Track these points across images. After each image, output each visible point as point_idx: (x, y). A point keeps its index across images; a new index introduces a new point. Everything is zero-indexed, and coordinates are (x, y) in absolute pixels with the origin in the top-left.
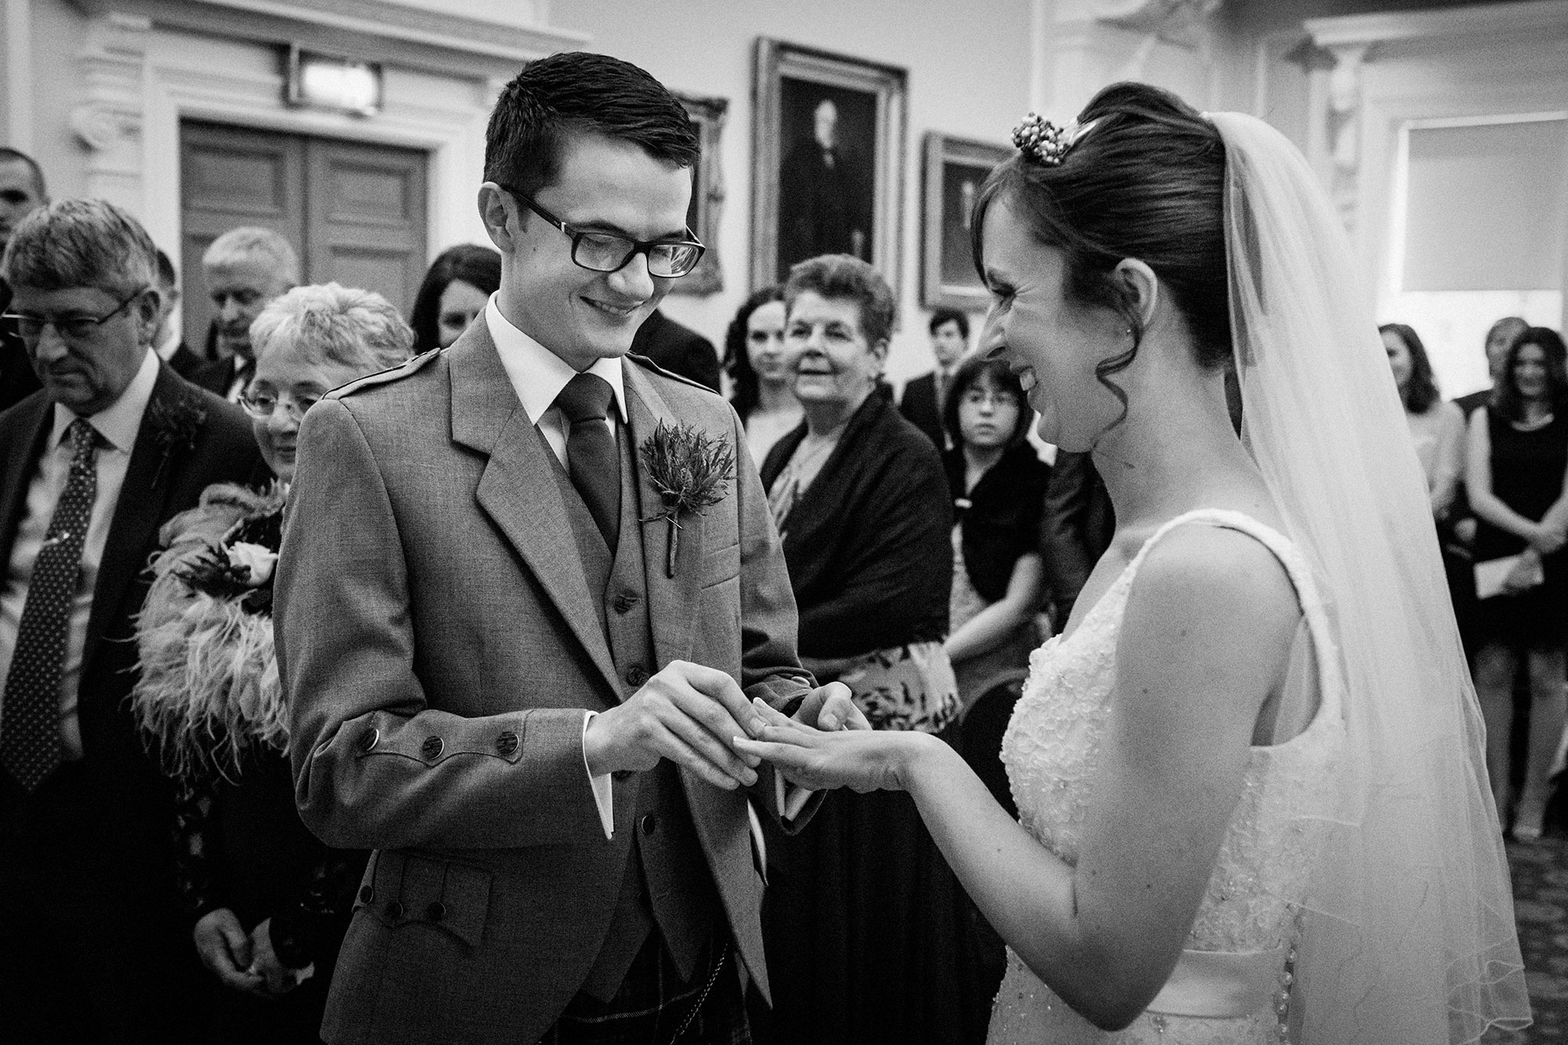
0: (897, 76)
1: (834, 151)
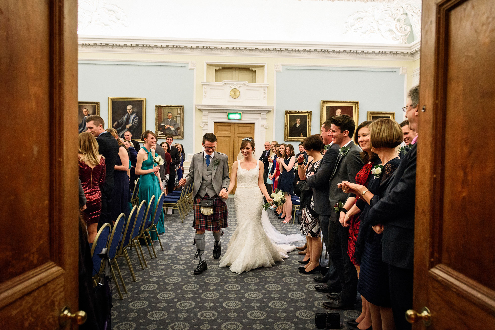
0: (357, 103)
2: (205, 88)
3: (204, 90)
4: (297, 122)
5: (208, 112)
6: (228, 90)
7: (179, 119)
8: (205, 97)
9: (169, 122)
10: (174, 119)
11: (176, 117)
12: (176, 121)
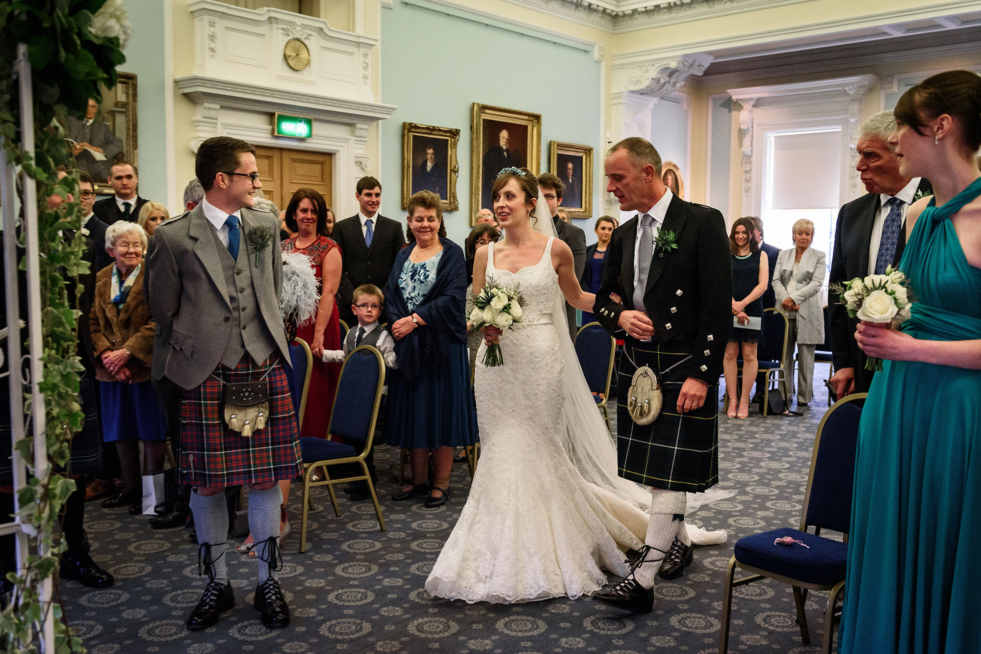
0: (537, 118)
1: (507, 150)
2: (212, 24)
3: (208, 30)
4: (429, 156)
5: (222, 107)
6: (278, 40)
7: (120, 120)
8: (211, 53)
9: (88, 131)
10: (104, 120)
11: (113, 113)
12: (111, 128)
